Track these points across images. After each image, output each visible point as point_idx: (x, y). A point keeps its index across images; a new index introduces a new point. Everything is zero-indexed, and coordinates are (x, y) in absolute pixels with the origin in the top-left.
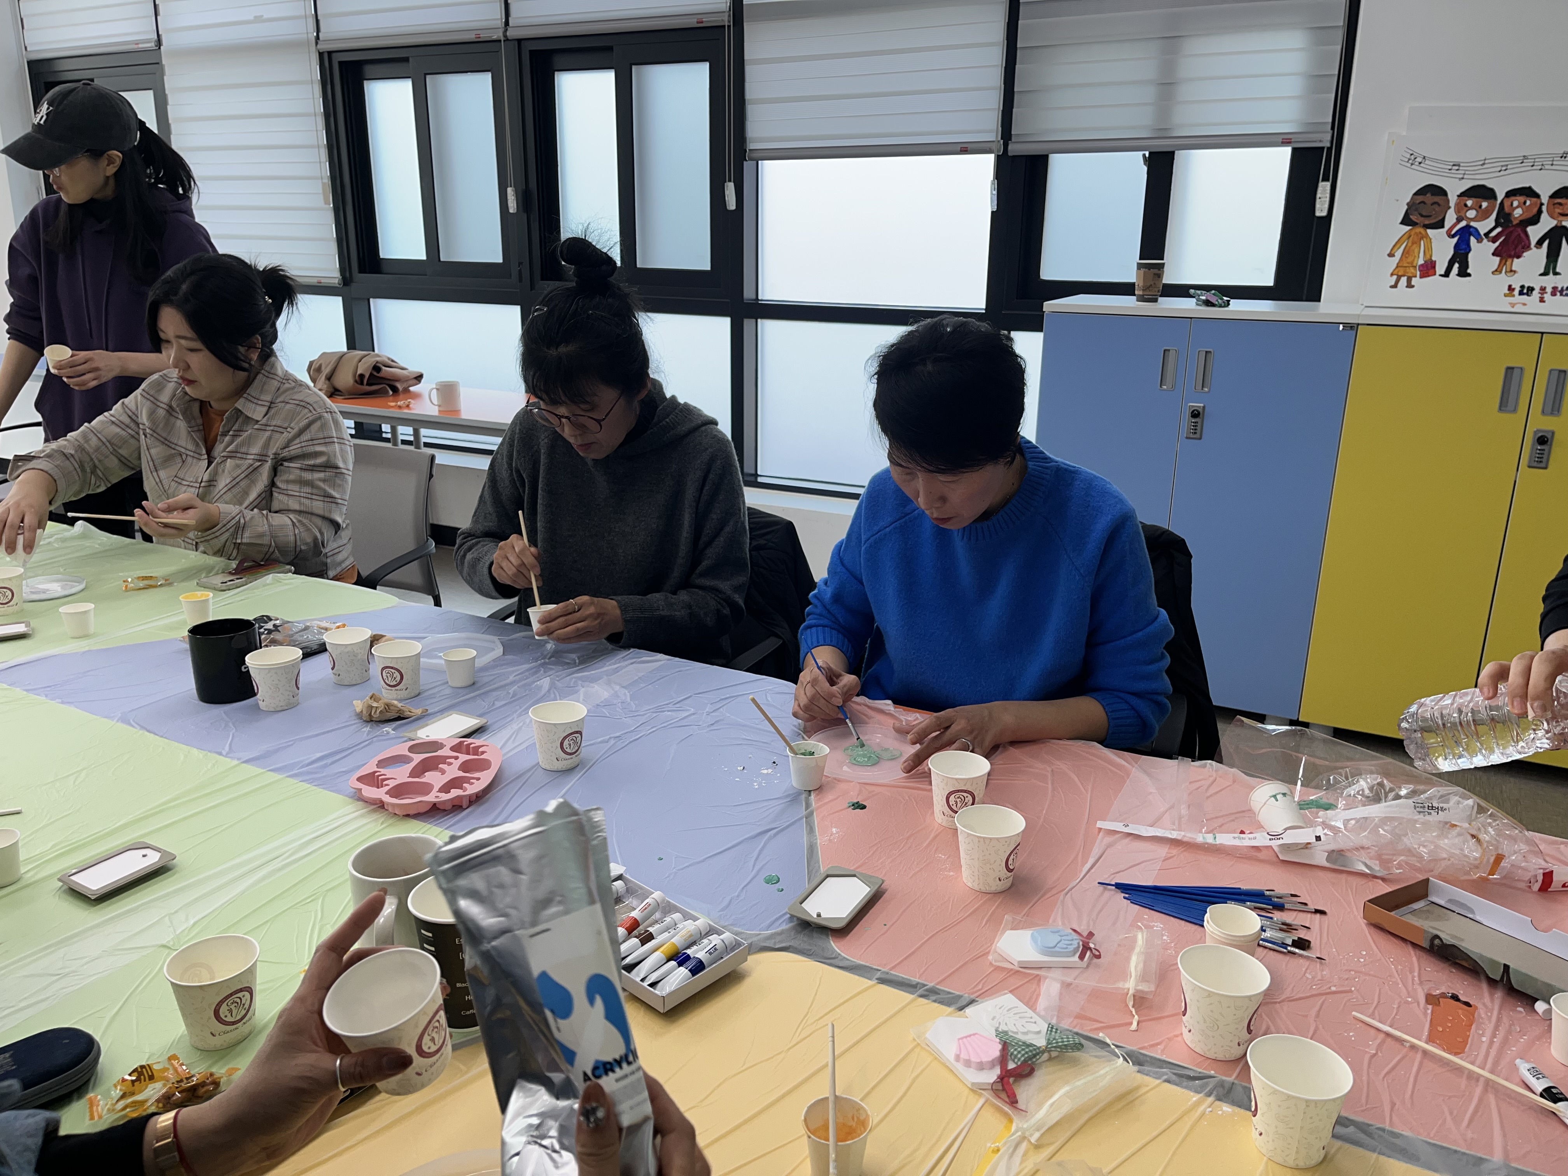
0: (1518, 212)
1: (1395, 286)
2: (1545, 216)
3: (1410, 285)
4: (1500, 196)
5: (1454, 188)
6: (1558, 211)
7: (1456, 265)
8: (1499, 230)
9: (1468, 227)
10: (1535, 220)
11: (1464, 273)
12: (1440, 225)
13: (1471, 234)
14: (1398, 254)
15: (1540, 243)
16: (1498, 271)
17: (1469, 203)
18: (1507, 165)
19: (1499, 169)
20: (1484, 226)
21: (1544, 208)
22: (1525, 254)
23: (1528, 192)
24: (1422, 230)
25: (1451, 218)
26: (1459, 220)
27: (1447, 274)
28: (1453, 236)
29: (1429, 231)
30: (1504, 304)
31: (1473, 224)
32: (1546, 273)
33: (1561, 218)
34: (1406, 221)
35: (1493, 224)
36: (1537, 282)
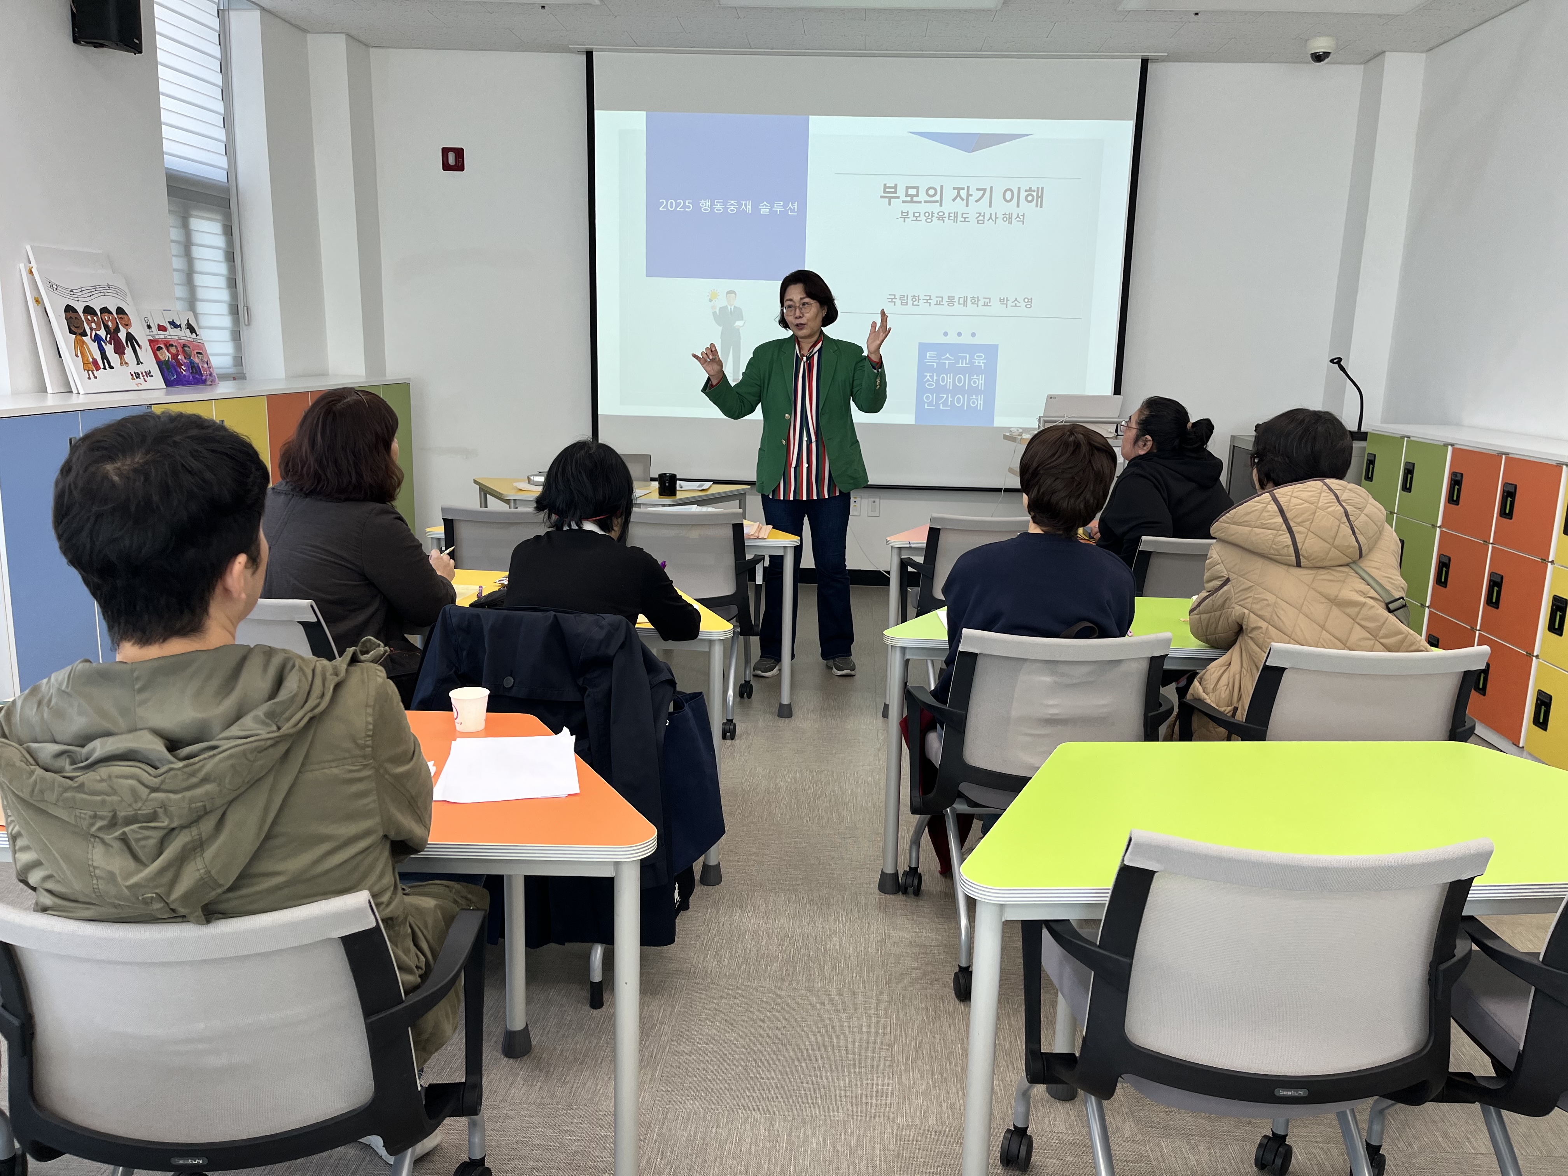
0: (110, 323)
1: (89, 378)
2: (120, 326)
3: (96, 378)
4: (99, 313)
5: (80, 309)
6: (123, 323)
7: (105, 361)
8: (109, 336)
9: (97, 335)
10: (117, 330)
11: (111, 367)
12: (85, 333)
13: (100, 340)
14: (79, 354)
15: (127, 344)
16: (121, 364)
17: (89, 318)
18: (91, 292)
19: (89, 295)
21: (117, 320)
22: (126, 351)
23: (105, 310)
24: (79, 337)
25: (87, 328)
26: (91, 329)
28: (94, 341)
29: (83, 338)
30: (132, 385)
31: (98, 332)
32: (138, 364)
33: (127, 327)
34: (71, 332)
35: (105, 333)
36: (140, 369)
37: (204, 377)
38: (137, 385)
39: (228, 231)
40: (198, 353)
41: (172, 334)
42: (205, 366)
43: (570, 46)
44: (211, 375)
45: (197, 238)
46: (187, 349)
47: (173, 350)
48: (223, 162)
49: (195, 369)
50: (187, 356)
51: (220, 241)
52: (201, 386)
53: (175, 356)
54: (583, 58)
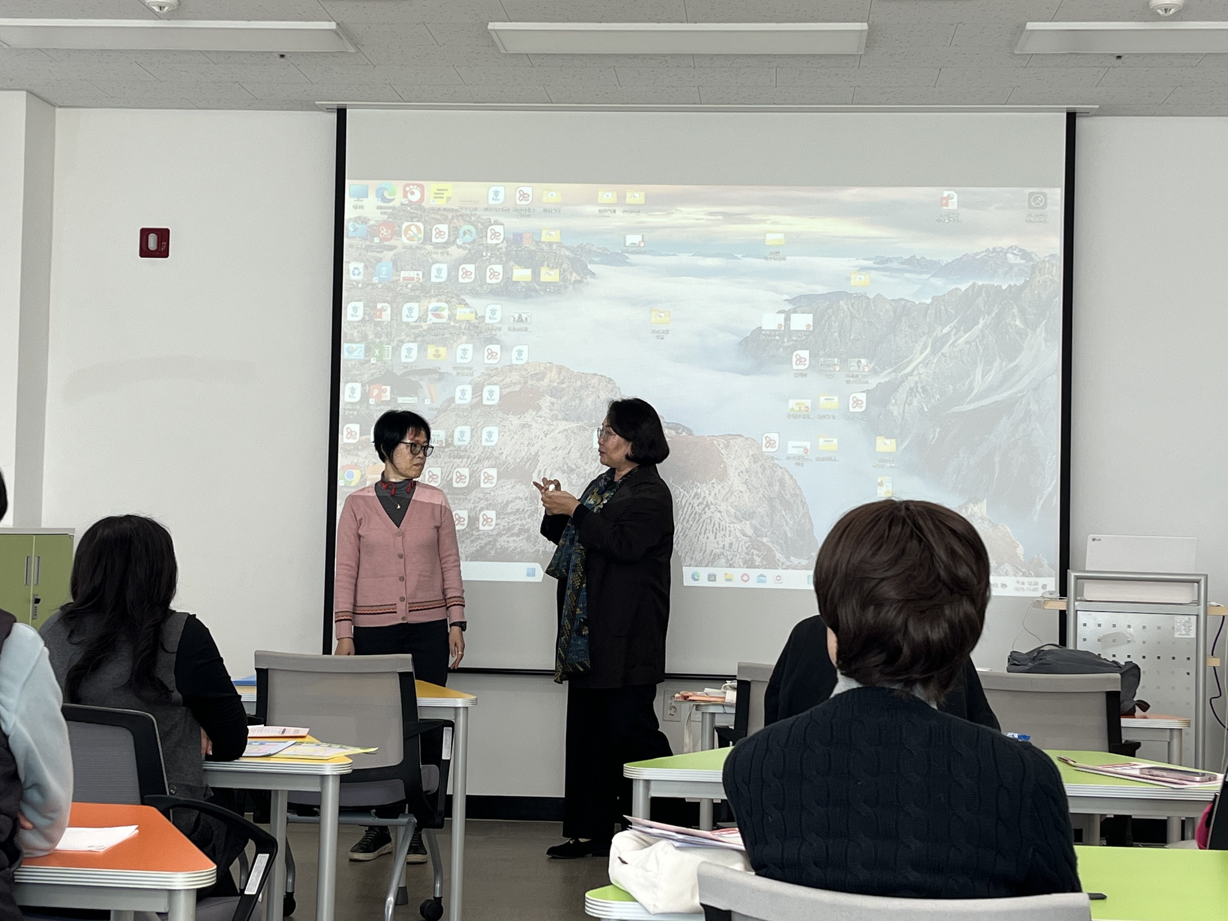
43: (317, 102)
54: (333, 117)
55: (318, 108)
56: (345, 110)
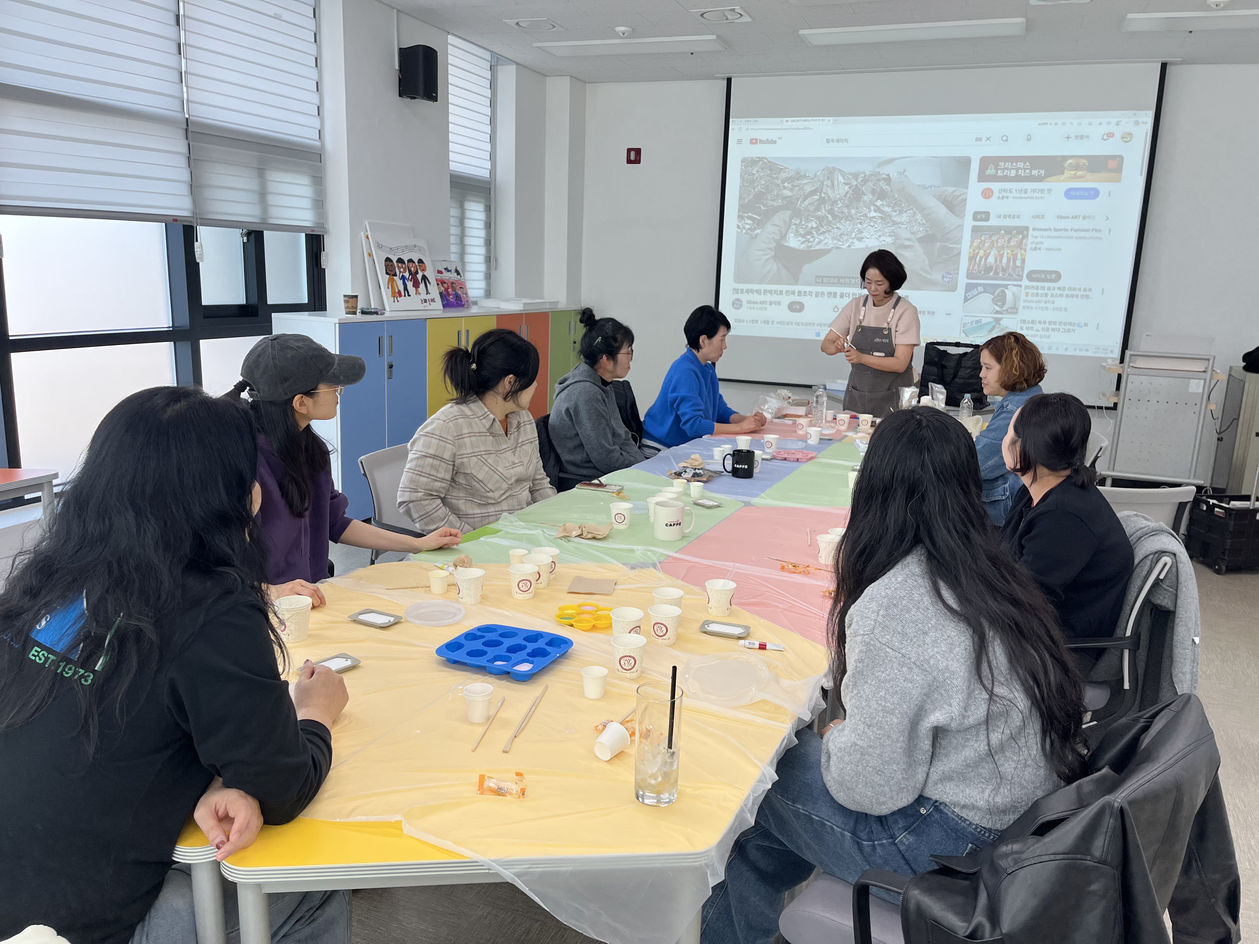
0: (412, 269)
1: (396, 302)
2: (418, 270)
4: (406, 262)
5: (395, 260)
6: (421, 268)
7: (406, 292)
9: (403, 276)
10: (417, 273)
11: (409, 296)
12: (395, 275)
13: (405, 279)
14: (391, 287)
15: (421, 282)
16: (416, 294)
17: (400, 265)
18: (403, 249)
19: (402, 251)
20: (407, 274)
21: (417, 267)
22: (420, 286)
23: (410, 261)
24: (392, 277)
25: (398, 273)
26: (400, 272)
27: (405, 296)
28: (401, 279)
29: (394, 277)
30: (421, 306)
31: (404, 274)
32: (427, 294)
33: (422, 271)
34: (387, 273)
36: (428, 297)
37: (463, 303)
38: (425, 307)
39: (488, 209)
40: (461, 288)
41: (446, 276)
42: (465, 296)
43: (715, 75)
44: (467, 301)
45: (468, 214)
46: (454, 285)
47: (445, 285)
48: (488, 165)
49: (457, 297)
50: (454, 289)
51: (482, 216)
52: (461, 309)
53: (446, 290)
54: (725, 83)
55: (717, 78)
56: (731, 79)
